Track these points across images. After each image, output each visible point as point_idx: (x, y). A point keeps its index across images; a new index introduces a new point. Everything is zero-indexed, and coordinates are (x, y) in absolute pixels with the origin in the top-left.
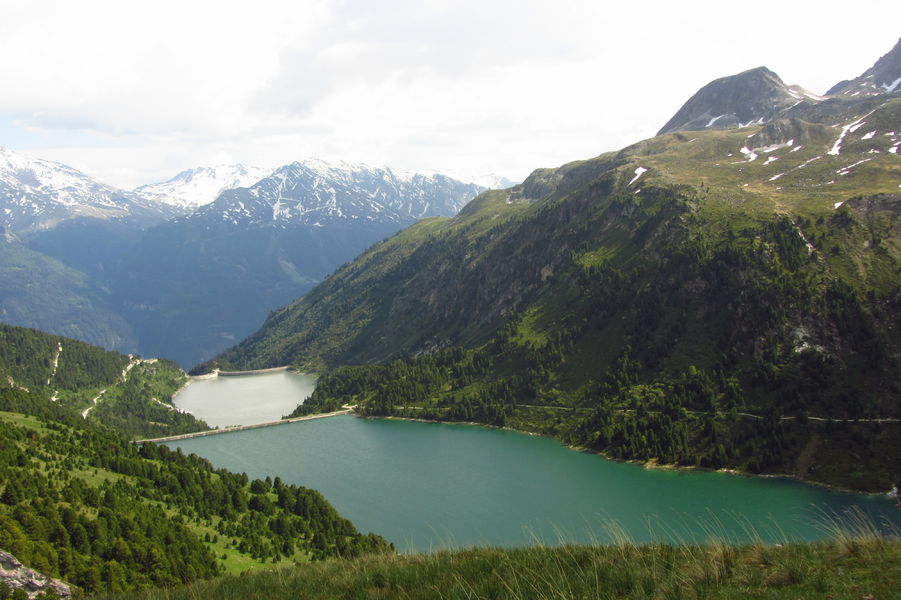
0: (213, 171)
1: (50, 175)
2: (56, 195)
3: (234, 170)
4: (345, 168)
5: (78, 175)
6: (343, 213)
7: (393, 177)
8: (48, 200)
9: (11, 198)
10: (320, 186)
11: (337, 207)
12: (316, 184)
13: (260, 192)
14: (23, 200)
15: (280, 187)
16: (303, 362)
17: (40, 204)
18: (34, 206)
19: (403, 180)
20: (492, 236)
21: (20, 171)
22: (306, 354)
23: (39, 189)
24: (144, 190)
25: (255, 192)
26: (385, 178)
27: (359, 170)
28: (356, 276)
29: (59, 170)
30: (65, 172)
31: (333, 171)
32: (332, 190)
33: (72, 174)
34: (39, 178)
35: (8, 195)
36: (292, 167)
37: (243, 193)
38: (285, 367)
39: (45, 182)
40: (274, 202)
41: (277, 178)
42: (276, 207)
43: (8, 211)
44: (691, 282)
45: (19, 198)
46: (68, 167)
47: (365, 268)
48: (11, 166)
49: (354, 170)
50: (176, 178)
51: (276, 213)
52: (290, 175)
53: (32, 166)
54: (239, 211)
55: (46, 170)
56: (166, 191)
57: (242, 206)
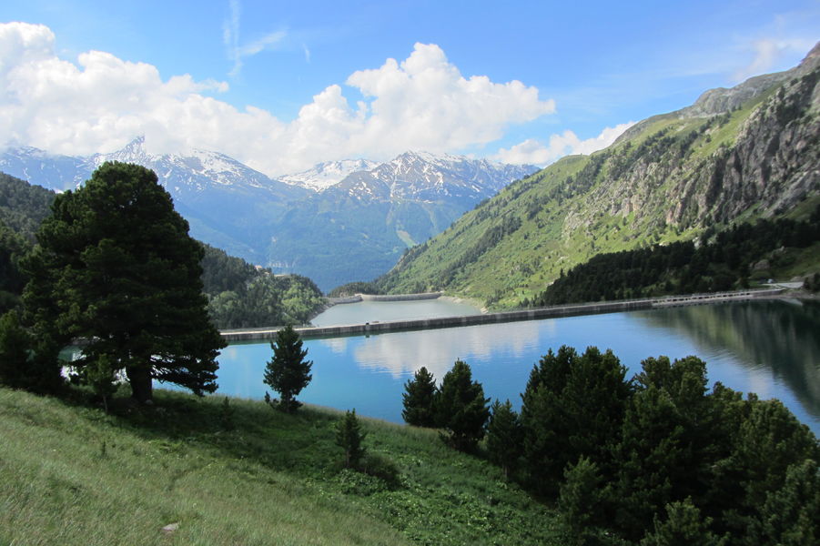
0: (340, 164)
1: (211, 162)
2: (215, 177)
3: (357, 163)
4: (448, 159)
5: (234, 163)
6: (449, 192)
7: (488, 166)
8: (209, 181)
9: (180, 178)
10: (429, 170)
11: (445, 187)
12: (426, 169)
13: (379, 174)
14: (190, 180)
15: (396, 171)
16: (459, 287)
17: (203, 183)
18: (198, 185)
19: (497, 168)
21: (189, 158)
23: (203, 172)
24: (285, 179)
25: (376, 175)
26: (482, 167)
27: (460, 161)
29: (219, 159)
30: (223, 160)
31: (438, 162)
32: (439, 174)
33: (229, 162)
34: (203, 164)
35: (179, 175)
36: (406, 155)
37: (366, 175)
39: (208, 167)
40: (391, 183)
41: (393, 164)
42: (393, 187)
43: (177, 188)
45: (186, 179)
46: (225, 156)
48: (182, 154)
49: (456, 161)
50: (311, 169)
51: (392, 192)
52: (405, 162)
53: (198, 155)
54: (362, 189)
55: (209, 158)
56: (302, 180)
57: (365, 185)
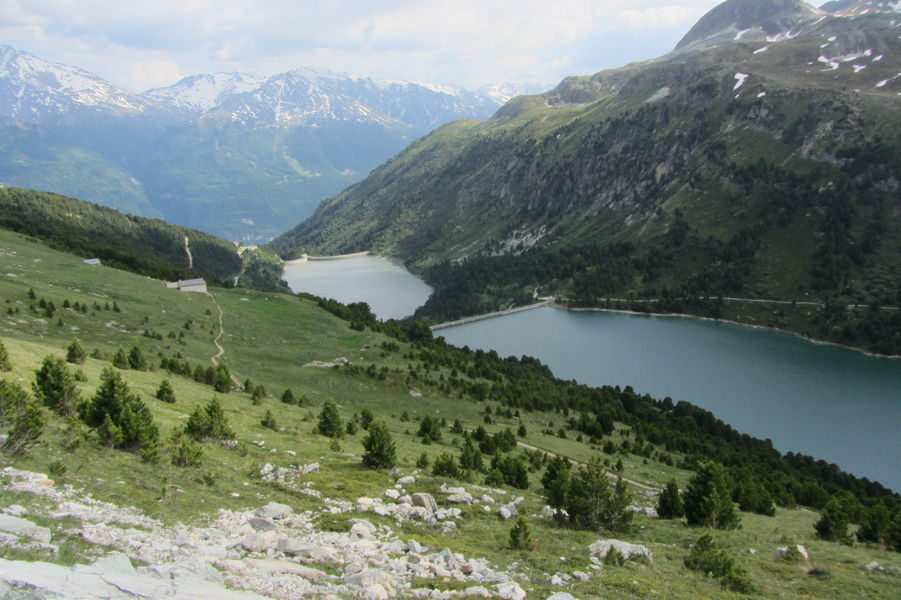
0: (212, 77)
1: (69, 78)
2: (77, 96)
3: (231, 77)
4: (331, 76)
5: (94, 79)
6: (337, 116)
7: (373, 85)
8: (70, 100)
9: (35, 99)
10: (314, 92)
11: (331, 110)
12: (310, 91)
13: (262, 96)
14: (48, 99)
15: (279, 93)
16: (381, 248)
17: (64, 104)
18: (58, 105)
19: (382, 88)
20: (558, 136)
21: (41, 73)
22: (383, 241)
23: (61, 90)
24: (152, 93)
25: (258, 96)
26: (367, 86)
27: (343, 78)
28: (407, 170)
29: (77, 74)
30: (83, 76)
31: (322, 80)
32: (325, 96)
33: (89, 78)
34: (59, 80)
35: (33, 95)
36: (289, 75)
37: (248, 97)
38: (366, 253)
39: (66, 84)
40: (275, 105)
41: (276, 84)
42: (278, 110)
43: (34, 110)
44: (883, 182)
45: (43, 98)
46: (85, 72)
47: (414, 163)
48: (33, 69)
49: (340, 79)
50: (180, 83)
51: (278, 115)
52: (288, 81)
53: (51, 70)
54: (245, 113)
55: (65, 73)
56: (172, 95)
57: (248, 108)
